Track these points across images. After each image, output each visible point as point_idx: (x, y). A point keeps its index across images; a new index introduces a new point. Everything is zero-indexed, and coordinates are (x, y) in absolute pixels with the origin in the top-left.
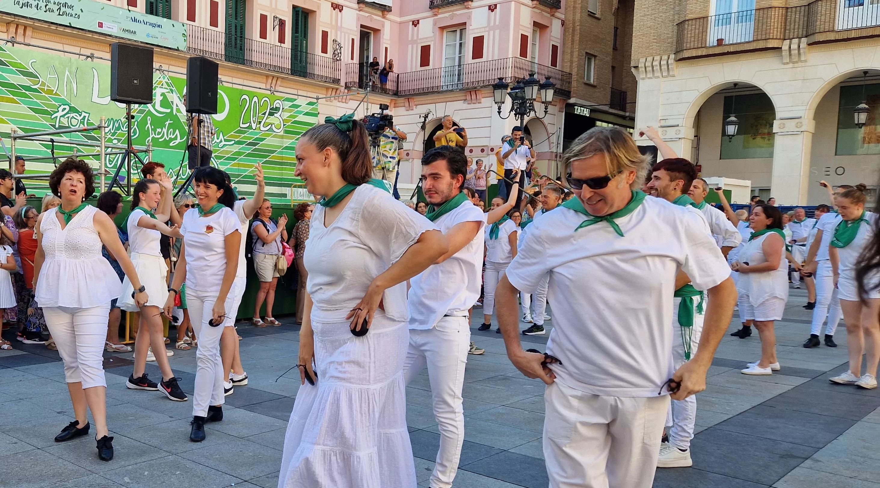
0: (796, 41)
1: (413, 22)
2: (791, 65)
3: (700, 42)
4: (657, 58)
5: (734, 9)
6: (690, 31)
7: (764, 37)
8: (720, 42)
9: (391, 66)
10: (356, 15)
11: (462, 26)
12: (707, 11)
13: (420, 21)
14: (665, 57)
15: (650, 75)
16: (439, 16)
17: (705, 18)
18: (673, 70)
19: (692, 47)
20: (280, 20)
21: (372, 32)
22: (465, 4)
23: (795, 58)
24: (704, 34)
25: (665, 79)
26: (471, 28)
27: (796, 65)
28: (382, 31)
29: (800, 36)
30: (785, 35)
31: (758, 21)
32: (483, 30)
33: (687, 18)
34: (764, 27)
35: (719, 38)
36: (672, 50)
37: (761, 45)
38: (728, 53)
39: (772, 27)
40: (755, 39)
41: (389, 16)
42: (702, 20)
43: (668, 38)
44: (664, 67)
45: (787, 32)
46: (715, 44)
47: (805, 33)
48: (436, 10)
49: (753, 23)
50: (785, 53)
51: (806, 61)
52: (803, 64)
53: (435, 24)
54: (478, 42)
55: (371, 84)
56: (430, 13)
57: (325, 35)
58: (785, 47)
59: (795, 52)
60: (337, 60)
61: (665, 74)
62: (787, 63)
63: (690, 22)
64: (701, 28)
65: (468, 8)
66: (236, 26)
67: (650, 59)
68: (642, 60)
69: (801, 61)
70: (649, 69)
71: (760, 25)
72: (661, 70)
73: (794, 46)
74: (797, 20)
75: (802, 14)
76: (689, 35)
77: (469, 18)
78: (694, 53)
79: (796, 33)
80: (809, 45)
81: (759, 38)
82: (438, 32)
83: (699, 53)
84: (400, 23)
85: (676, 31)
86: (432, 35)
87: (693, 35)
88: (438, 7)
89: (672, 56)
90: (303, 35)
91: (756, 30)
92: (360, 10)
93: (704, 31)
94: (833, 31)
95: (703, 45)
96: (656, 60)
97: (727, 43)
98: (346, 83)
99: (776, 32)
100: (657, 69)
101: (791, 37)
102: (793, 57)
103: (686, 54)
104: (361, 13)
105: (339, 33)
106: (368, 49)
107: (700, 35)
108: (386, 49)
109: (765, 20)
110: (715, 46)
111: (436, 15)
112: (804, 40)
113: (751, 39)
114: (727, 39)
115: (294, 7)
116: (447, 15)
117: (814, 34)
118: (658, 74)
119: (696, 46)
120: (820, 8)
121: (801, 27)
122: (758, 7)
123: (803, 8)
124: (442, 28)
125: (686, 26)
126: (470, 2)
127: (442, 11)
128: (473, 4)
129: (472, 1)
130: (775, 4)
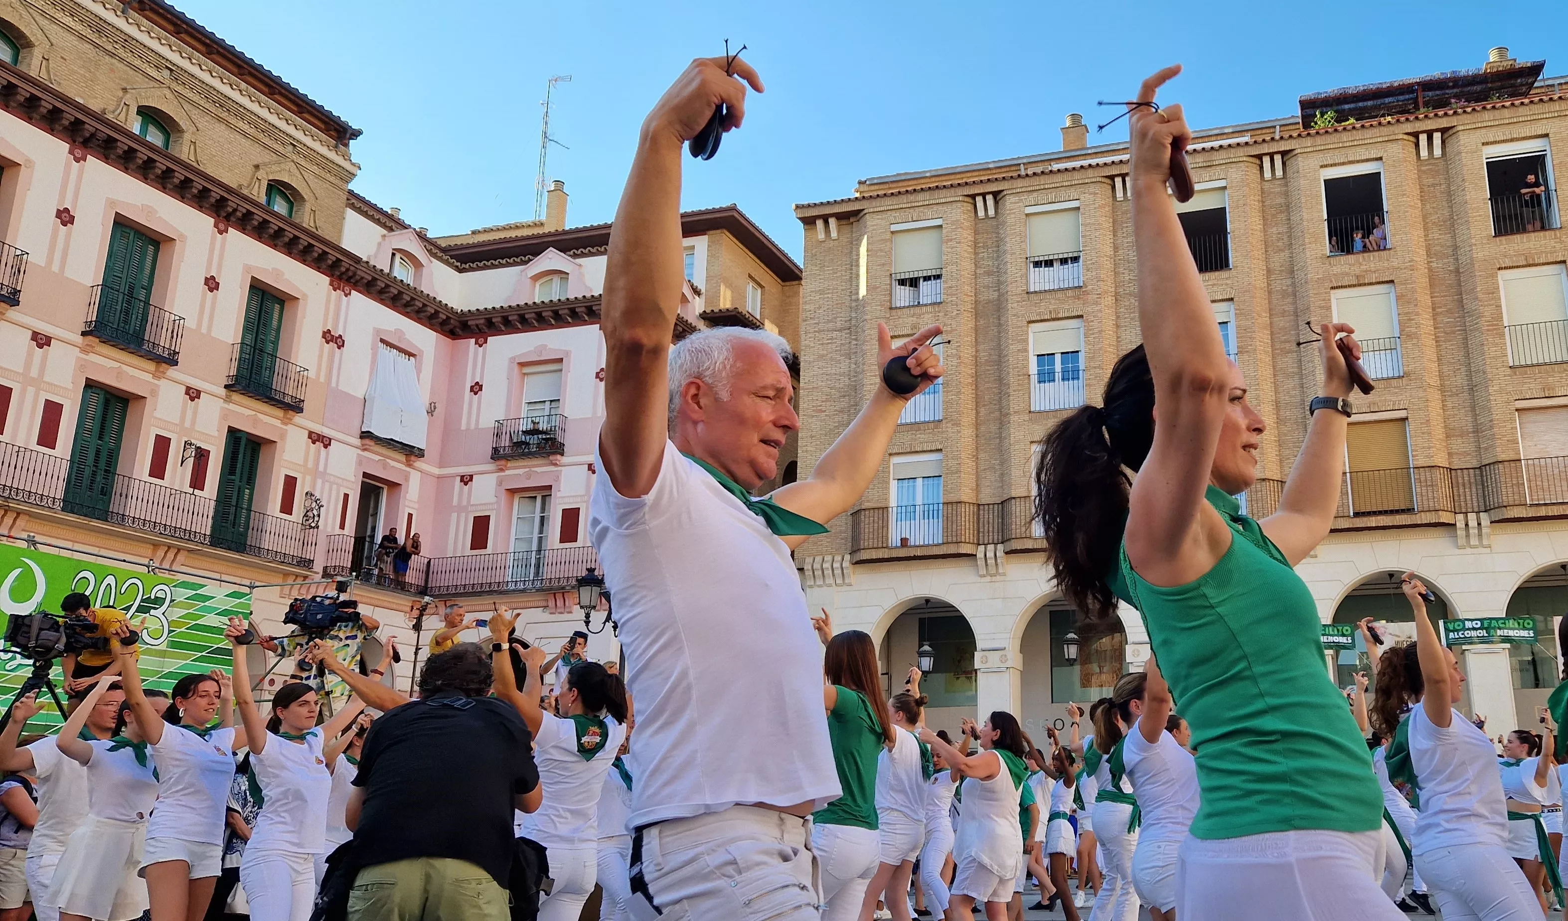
0: (991, 547)
1: (462, 477)
2: (988, 579)
3: (880, 539)
4: (828, 558)
5: (919, 501)
6: (868, 524)
7: (954, 539)
8: (904, 542)
9: (416, 545)
10: (359, 457)
11: (546, 492)
12: (887, 499)
13: (474, 477)
14: (838, 558)
15: (819, 582)
16: (508, 472)
17: (885, 509)
18: (849, 576)
19: (871, 546)
20: (198, 449)
21: (386, 488)
22: (551, 458)
23: (992, 570)
24: (885, 529)
25: (839, 588)
26: (559, 494)
27: (994, 578)
28: (403, 487)
29: (996, 541)
30: (978, 540)
31: (947, 518)
32: (579, 499)
33: (863, 507)
34: (954, 526)
35: (903, 536)
36: (846, 549)
37: (952, 549)
38: (915, 558)
39: (963, 529)
40: (945, 541)
41: (419, 464)
42: (881, 511)
43: (841, 532)
44: (838, 572)
45: (981, 535)
46: (899, 544)
47: (1000, 538)
48: (503, 462)
49: (941, 520)
50: (981, 562)
51: (1004, 574)
52: (1002, 578)
53: (500, 483)
54: (571, 518)
55: (376, 572)
56: (491, 467)
57: (290, 484)
58: (980, 555)
59: (991, 562)
60: (311, 527)
61: (839, 581)
62: (984, 576)
63: (867, 512)
64: (881, 522)
65: (556, 465)
66: (98, 453)
67: (818, 559)
68: (809, 560)
69: (1000, 574)
70: (818, 573)
71: (950, 524)
72: (833, 575)
73: (990, 554)
74: (991, 521)
75: (996, 514)
76: (867, 530)
77: (557, 479)
78: (874, 555)
79: (991, 537)
80: (1007, 553)
81: (950, 540)
82: (504, 496)
83: (881, 554)
84: (439, 477)
85: (850, 523)
86: (494, 500)
87: (871, 530)
88: (507, 458)
89: (847, 557)
90: (245, 479)
91: (946, 530)
92: (365, 450)
93: (885, 526)
94: (1030, 538)
95: (885, 545)
96: (827, 562)
97: (913, 544)
98: (325, 568)
99: (968, 534)
100: (829, 574)
101: (986, 542)
102: (990, 568)
103: (864, 555)
104: (367, 454)
106: (375, 514)
107: (880, 531)
108: (410, 516)
109: (954, 518)
110: (896, 547)
111: (502, 470)
112: (1000, 547)
113: (940, 541)
114: (912, 540)
115: (232, 431)
116: (520, 471)
117: (1009, 540)
118: (830, 581)
119: (875, 546)
120: (1014, 508)
121: (996, 530)
122: (946, 501)
123: (996, 506)
124: (512, 492)
125: (863, 517)
126: (559, 457)
127: (509, 464)
128: (564, 460)
129: (562, 455)
130: (964, 498)
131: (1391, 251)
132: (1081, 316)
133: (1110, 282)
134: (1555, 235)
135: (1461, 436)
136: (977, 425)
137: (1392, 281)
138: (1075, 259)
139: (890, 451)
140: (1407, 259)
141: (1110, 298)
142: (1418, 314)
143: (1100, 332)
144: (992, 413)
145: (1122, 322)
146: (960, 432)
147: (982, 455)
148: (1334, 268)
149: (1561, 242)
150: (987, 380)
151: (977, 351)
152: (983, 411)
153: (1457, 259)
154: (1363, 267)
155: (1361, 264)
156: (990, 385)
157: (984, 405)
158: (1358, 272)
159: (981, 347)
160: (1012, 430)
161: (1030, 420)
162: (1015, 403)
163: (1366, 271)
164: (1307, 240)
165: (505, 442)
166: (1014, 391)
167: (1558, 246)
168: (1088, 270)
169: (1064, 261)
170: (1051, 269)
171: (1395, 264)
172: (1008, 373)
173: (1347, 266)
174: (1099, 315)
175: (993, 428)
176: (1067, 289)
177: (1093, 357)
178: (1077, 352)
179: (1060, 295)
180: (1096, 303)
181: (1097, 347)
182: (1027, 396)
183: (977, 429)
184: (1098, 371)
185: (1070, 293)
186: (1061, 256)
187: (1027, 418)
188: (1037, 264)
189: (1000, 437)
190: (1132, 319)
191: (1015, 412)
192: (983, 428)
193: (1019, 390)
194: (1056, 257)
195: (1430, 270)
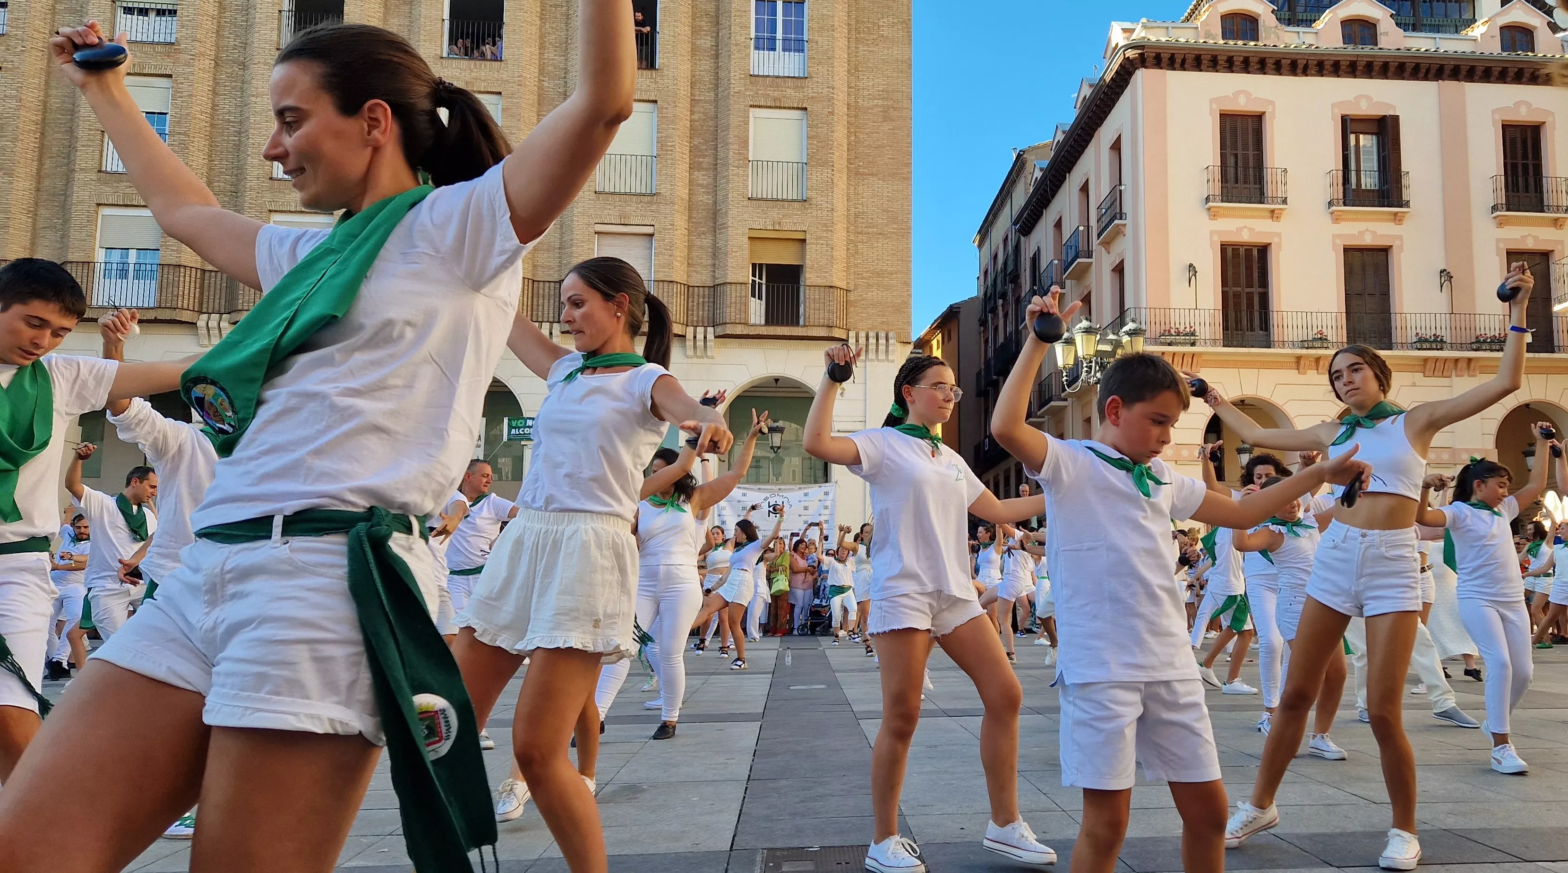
131: (503, 63)
132: (170, 76)
133: (210, 42)
134: (652, 75)
135: (548, 250)
136: (39, 177)
137: (500, 93)
138: (173, 13)
140: (517, 74)
141: (207, 62)
142: (519, 129)
143: (191, 96)
144: (61, 167)
145: (221, 90)
146: (12, 183)
147: (42, 212)
148: (446, 70)
149: (656, 82)
150: (56, 129)
151: (47, 95)
152: (48, 164)
153: (566, 82)
154: (474, 74)
155: (472, 71)
156: (60, 136)
157: (51, 157)
158: (468, 79)
159: (53, 92)
160: (75, 189)
161: (99, 179)
162: (84, 158)
163: (476, 79)
164: (422, 37)
166: (83, 146)
167: (653, 86)
168: (183, 27)
169: (160, 13)
170: (146, 18)
171: (505, 77)
172: (78, 126)
173: (459, 71)
174: (191, 77)
175: (60, 184)
176: (159, 43)
177: (179, 122)
178: (166, 114)
179: (146, 48)
180: (188, 65)
181: (184, 112)
182: (97, 153)
183: (38, 182)
184: (182, 137)
185: (159, 48)
186: (159, 7)
187: (94, 176)
188: (129, 11)
189: (65, 194)
190: (233, 88)
191: (81, 170)
192: (46, 182)
193: (90, 146)
194: (153, 6)
195: (541, 88)
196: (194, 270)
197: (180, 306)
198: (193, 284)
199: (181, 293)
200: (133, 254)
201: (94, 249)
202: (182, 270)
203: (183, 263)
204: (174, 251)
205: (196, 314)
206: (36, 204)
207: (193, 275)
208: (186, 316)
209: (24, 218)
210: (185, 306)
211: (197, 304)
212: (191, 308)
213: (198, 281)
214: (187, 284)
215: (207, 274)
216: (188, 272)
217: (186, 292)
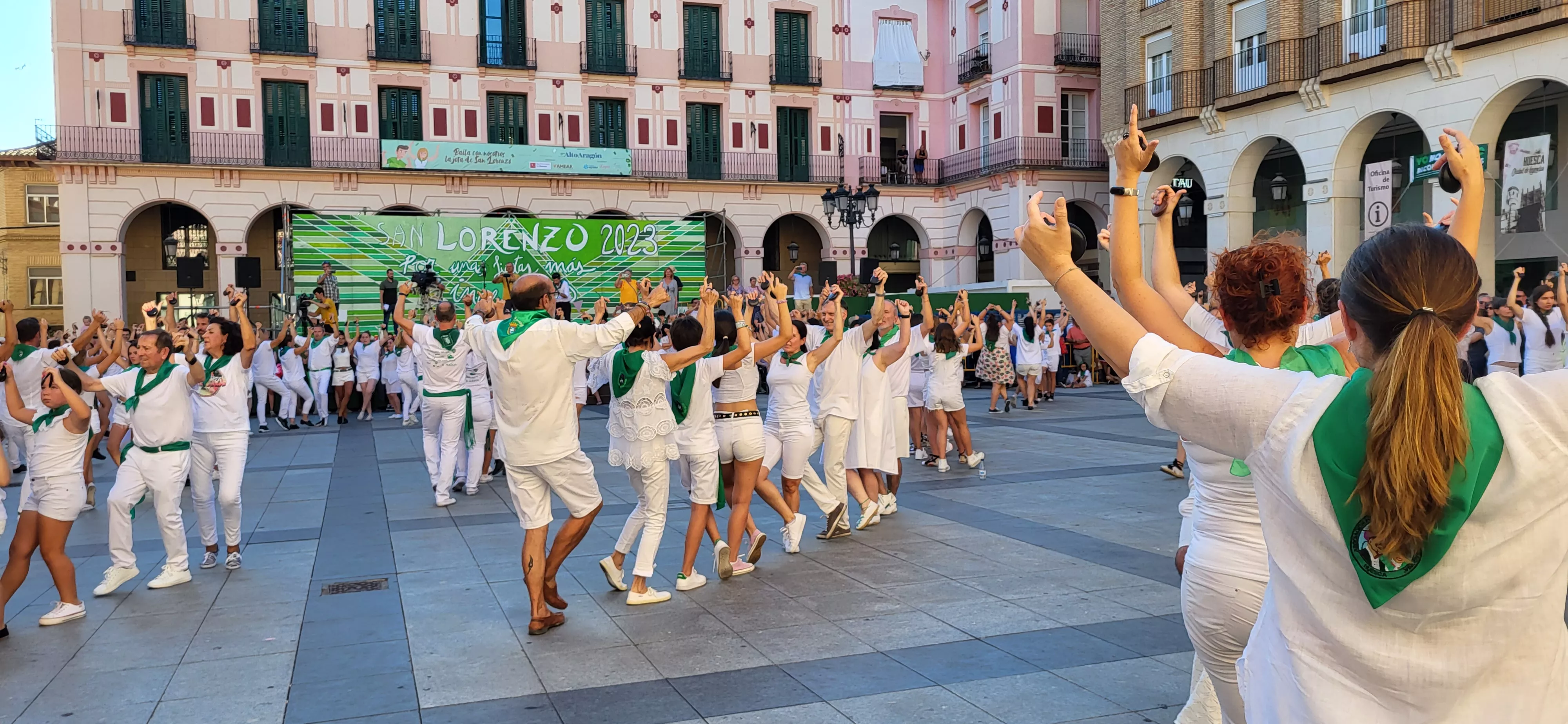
0: (1209, 108)
1: (954, 99)
2: (1213, 136)
7: (1181, 106)
10: (872, 103)
11: (984, 102)
12: (1145, 80)
13: (956, 97)
16: (971, 91)
17: (1144, 85)
21: (906, 117)
22: (985, 77)
23: (1213, 127)
26: (990, 104)
27: (1217, 134)
29: (1211, 102)
30: (1201, 102)
31: (1174, 89)
32: (999, 106)
35: (1154, 107)
37: (1181, 115)
39: (1185, 95)
41: (922, 96)
42: (1140, 88)
47: (1213, 98)
48: (965, 85)
49: (1171, 91)
50: (1203, 123)
51: (1222, 130)
52: (1222, 133)
53: (969, 100)
54: (997, 120)
56: (963, 88)
57: (826, 131)
58: (1202, 116)
59: (1210, 120)
62: (1207, 133)
65: (989, 81)
68: (1106, 135)
69: (1219, 131)
71: (1175, 93)
73: (1209, 114)
77: (990, 92)
79: (1207, 100)
80: (1219, 112)
81: (1176, 108)
82: (972, 108)
84: (944, 100)
86: (965, 112)
88: (966, 81)
91: (1174, 98)
92: (878, 97)
97: (1158, 113)
99: (1191, 100)
101: (1204, 104)
102: (1211, 126)
104: (880, 99)
105: (847, 126)
108: (923, 132)
109: (1179, 87)
111: (967, 91)
112: (1213, 107)
113: (1173, 109)
114: (1158, 110)
116: (975, 89)
117: (1217, 99)
122: (1174, 72)
124: (974, 105)
126: (988, 76)
127: (971, 85)
128: (993, 77)
129: (990, 73)
130: (1187, 67)
139: (1142, 35)
165: (967, 70)
196: (1292, 42)
197: (1282, 79)
198: (1292, 56)
199: (1282, 67)
200: (1255, 40)
201: (1231, 45)
202: (1282, 45)
203: (1282, 38)
204: (1275, 29)
205: (1297, 82)
206: (1202, 17)
207: (1292, 47)
208: (1288, 87)
209: (1193, 32)
210: (1287, 78)
211: (1297, 73)
212: (1292, 78)
213: (1297, 51)
214: (1287, 57)
215: (1306, 41)
216: (1287, 45)
217: (1287, 64)
